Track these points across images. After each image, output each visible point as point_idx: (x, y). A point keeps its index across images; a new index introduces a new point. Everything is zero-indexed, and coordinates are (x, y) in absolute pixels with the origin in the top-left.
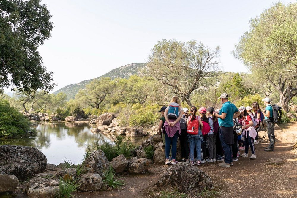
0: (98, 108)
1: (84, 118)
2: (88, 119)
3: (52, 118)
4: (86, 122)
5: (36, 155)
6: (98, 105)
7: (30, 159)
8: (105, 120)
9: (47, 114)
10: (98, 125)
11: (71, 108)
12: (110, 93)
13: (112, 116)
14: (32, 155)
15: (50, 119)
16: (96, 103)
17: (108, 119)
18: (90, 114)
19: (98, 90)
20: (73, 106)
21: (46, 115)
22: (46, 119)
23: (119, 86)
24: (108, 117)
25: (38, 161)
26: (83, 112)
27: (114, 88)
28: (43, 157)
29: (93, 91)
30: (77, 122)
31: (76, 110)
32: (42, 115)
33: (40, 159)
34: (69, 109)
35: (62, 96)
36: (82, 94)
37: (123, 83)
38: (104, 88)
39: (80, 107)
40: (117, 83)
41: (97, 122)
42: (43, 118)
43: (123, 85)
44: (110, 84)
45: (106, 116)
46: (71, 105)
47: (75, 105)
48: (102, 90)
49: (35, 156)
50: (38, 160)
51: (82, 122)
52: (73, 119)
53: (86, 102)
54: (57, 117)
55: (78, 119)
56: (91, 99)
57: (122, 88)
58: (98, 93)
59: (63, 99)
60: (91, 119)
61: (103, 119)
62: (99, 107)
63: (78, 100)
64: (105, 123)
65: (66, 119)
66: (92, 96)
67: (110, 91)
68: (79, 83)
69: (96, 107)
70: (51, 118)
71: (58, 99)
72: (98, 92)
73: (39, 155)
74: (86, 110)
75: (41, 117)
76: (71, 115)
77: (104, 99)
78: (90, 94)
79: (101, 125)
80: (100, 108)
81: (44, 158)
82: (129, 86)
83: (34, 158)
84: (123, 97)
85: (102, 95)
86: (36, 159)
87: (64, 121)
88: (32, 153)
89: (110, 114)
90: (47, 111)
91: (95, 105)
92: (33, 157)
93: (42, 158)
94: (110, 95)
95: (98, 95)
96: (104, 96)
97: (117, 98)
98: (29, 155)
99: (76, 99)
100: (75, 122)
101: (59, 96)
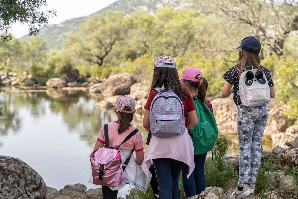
0: (100, 64)
1: (78, 81)
2: (85, 83)
3: (24, 81)
4: (83, 89)
5: (21, 178)
6: (102, 59)
7: (7, 188)
8: (119, 86)
9: (15, 74)
10: (105, 95)
11: (57, 64)
12: (122, 39)
13: (129, 79)
14: (12, 179)
15: (20, 83)
16: (98, 57)
17: (123, 85)
18: (89, 76)
19: (101, 34)
20: (59, 60)
21: (12, 76)
22: (13, 83)
23: (138, 25)
24: (123, 81)
25: (26, 193)
26: (77, 71)
27: (130, 30)
28: (38, 182)
29: (93, 35)
30: (68, 89)
31: (64, 67)
32: (6, 75)
33: (32, 186)
34: (53, 67)
35: (38, 43)
36: (74, 40)
37: (147, 20)
38: (111, 29)
39: (72, 63)
40: (135, 21)
41: (103, 89)
42: (7, 81)
43: (146, 24)
44: (123, 22)
45: (119, 80)
46: (56, 59)
47: (64, 59)
48: (108, 33)
49: (19, 181)
50: (27, 189)
51: (77, 89)
52: (60, 83)
53: (81, 55)
54: (32, 79)
55: (69, 84)
56: (89, 50)
57: (144, 30)
58: (101, 39)
59: (41, 49)
60: (92, 83)
61: (114, 85)
62: (102, 62)
63: (66, 51)
64: (118, 92)
65: (48, 83)
66: (91, 44)
67: (122, 35)
68: (61, 24)
69: (98, 63)
70: (22, 80)
71: (32, 48)
72: (101, 36)
73: (29, 178)
74: (82, 68)
75: (5, 79)
76: (56, 77)
77: (111, 49)
78: (87, 40)
79: (110, 94)
80: (103, 64)
81: (41, 183)
82: (157, 27)
83: (18, 186)
84: (145, 45)
85: (108, 41)
86: (22, 188)
87: (44, 87)
88: (12, 172)
89: (126, 75)
90: (13, 69)
91: (95, 59)
92: (14, 182)
93: (35, 183)
94: (121, 42)
95: (100, 42)
96: (111, 44)
97: (134, 48)
98: (7, 179)
99: (63, 50)
100: (64, 89)
101: (33, 44)
